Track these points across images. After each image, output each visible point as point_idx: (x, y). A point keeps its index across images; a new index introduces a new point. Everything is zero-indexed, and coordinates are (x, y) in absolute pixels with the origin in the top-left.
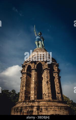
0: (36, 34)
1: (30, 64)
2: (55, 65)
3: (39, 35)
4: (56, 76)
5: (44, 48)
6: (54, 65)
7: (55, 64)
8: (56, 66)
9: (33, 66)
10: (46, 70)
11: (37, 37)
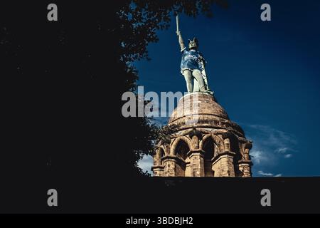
0: (182, 45)
1: (186, 138)
2: (244, 145)
3: (192, 48)
4: (245, 171)
5: (212, 93)
6: (241, 146)
7: (244, 142)
8: (245, 148)
9: (193, 144)
10: (226, 156)
11: (188, 57)
